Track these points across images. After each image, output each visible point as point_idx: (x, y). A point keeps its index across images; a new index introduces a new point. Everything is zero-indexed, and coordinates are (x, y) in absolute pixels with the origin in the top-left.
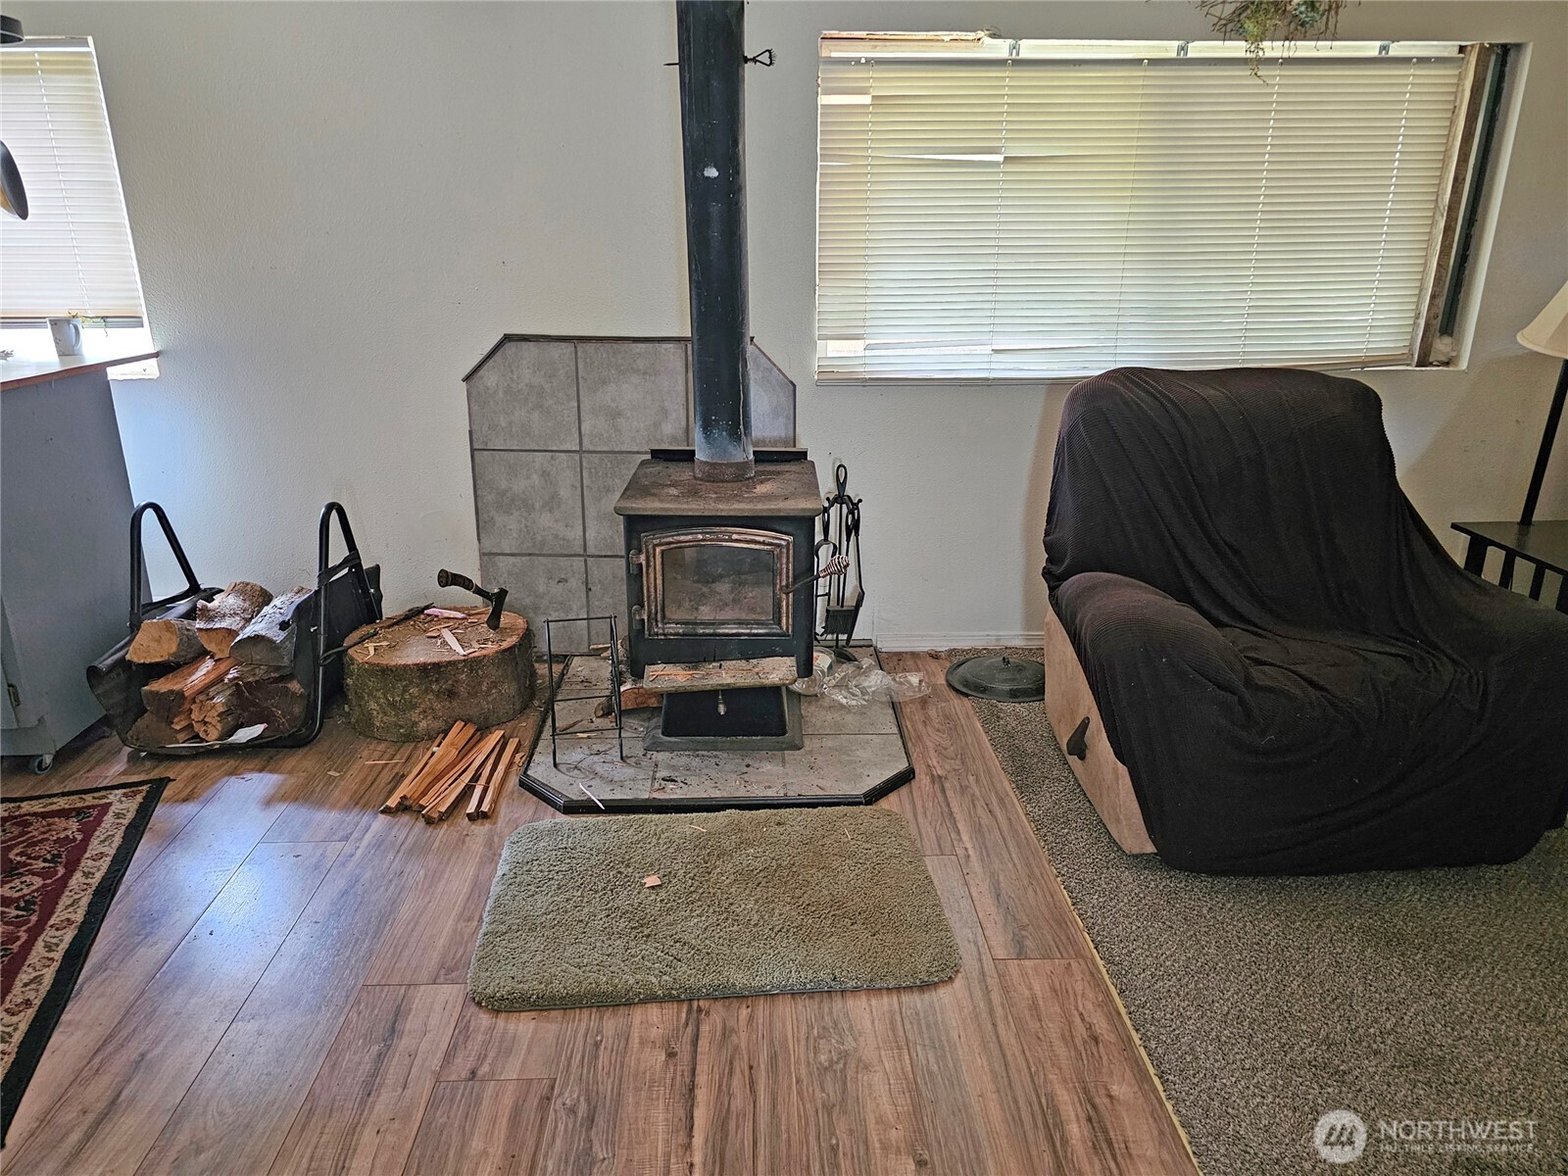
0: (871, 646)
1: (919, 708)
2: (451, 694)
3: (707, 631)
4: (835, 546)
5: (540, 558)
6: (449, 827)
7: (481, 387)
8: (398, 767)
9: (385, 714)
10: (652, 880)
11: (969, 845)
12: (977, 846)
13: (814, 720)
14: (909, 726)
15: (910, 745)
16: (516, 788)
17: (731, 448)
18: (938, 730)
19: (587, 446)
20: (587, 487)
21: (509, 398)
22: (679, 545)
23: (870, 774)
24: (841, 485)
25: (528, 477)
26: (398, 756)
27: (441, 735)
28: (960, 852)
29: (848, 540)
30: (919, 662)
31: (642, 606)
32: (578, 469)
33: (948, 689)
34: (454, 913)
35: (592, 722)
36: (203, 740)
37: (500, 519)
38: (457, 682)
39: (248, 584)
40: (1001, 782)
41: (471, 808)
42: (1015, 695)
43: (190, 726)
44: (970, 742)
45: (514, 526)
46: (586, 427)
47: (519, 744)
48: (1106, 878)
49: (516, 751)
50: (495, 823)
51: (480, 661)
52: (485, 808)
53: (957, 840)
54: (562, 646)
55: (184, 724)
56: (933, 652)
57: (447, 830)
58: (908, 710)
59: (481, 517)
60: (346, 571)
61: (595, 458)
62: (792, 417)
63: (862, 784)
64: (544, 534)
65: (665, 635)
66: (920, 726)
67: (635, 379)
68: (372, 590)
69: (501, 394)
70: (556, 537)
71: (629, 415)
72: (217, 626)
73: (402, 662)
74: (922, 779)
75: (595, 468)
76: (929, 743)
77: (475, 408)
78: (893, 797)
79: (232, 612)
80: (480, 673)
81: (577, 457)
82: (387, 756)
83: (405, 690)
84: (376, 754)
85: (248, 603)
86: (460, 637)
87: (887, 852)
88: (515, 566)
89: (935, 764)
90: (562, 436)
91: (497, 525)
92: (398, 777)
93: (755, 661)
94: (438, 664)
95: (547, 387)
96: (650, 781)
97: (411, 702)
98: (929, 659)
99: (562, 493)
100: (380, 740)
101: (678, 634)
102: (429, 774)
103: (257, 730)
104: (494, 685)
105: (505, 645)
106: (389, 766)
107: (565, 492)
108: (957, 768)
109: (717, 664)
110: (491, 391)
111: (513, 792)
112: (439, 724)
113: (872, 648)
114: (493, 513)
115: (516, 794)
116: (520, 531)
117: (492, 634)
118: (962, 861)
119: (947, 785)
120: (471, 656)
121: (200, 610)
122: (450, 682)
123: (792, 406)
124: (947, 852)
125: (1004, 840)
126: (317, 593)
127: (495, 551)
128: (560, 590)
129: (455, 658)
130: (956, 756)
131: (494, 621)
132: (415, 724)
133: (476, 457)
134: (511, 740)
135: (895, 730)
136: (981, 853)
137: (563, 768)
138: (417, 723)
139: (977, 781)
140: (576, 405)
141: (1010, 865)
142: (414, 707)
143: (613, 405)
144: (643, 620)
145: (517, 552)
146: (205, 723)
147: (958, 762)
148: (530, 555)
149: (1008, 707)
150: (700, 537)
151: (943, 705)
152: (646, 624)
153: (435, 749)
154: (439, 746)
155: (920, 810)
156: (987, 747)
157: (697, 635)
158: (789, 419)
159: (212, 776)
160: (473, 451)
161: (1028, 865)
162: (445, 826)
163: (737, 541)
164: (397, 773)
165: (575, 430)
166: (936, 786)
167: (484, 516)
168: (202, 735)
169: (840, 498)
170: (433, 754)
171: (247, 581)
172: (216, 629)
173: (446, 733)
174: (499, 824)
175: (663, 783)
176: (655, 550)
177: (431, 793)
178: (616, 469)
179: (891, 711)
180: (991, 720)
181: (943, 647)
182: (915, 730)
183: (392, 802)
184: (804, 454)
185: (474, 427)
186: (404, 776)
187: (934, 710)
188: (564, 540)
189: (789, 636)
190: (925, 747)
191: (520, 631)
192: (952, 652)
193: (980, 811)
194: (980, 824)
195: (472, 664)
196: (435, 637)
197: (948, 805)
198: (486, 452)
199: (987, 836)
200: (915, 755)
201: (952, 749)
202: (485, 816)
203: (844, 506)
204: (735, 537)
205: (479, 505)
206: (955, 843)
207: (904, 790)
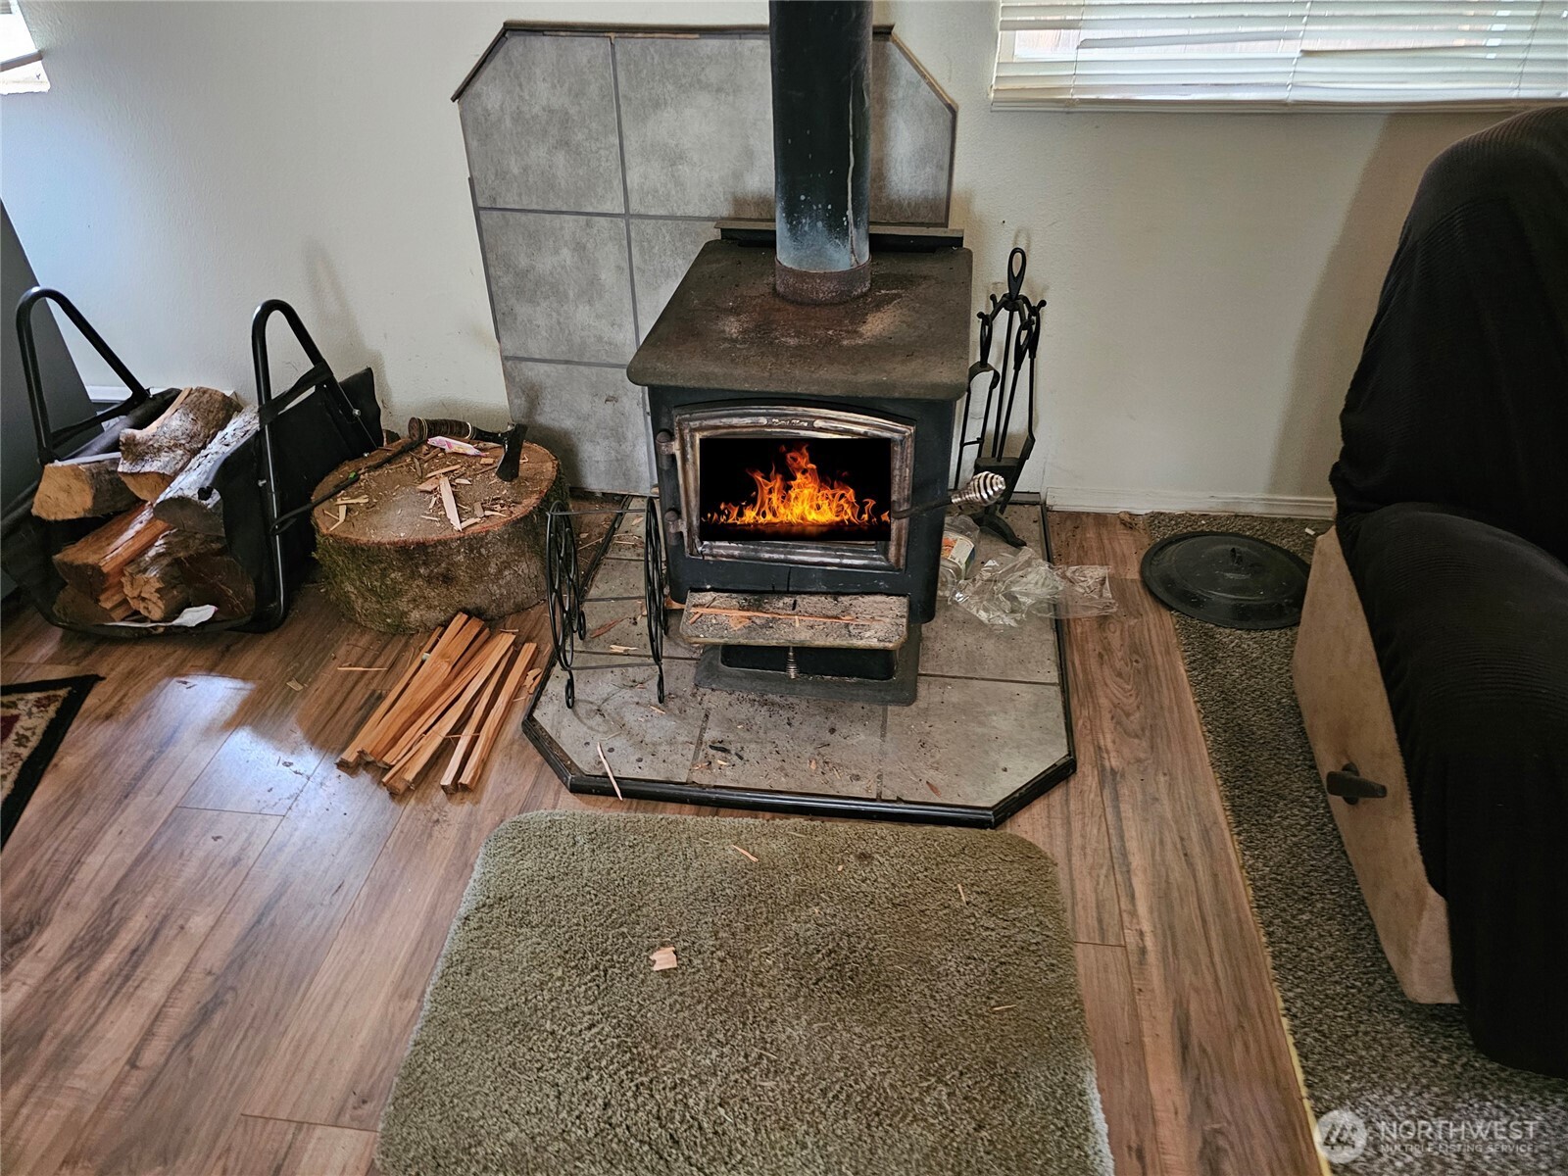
0: (1038, 504)
1: (1096, 626)
2: (447, 579)
3: (776, 556)
4: (996, 374)
5: (582, 368)
6: (417, 803)
7: (479, 110)
8: (376, 681)
9: (366, 600)
10: (664, 959)
11: (1146, 927)
12: (1159, 932)
13: (937, 646)
14: (1077, 663)
15: (1074, 702)
16: (517, 737)
17: (830, 249)
18: (1120, 675)
19: (635, 206)
20: (638, 268)
21: (519, 129)
22: (731, 430)
23: (1009, 766)
24: (1015, 280)
25: (556, 252)
26: (380, 661)
27: (439, 630)
28: (1131, 939)
29: (1017, 367)
30: (1104, 532)
31: (679, 513)
32: (625, 242)
33: (1142, 591)
34: (388, 982)
35: (635, 623)
36: (144, 619)
37: (523, 310)
38: (452, 565)
39: (205, 392)
40: (1207, 793)
41: (447, 779)
42: (1244, 616)
43: (125, 602)
44: (1166, 702)
45: (541, 321)
46: (634, 178)
47: (538, 651)
48: (1366, 1033)
49: (530, 666)
50: (478, 802)
51: (482, 539)
52: (465, 779)
53: (1130, 913)
54: (617, 483)
55: (117, 598)
56: (1127, 518)
57: (414, 808)
58: (1079, 631)
59: (497, 307)
60: (312, 390)
61: (648, 227)
62: (946, 166)
63: (994, 786)
64: (583, 334)
65: (713, 556)
66: (1093, 663)
67: (704, 99)
68: (357, 412)
69: (508, 123)
70: (600, 339)
71: (695, 159)
72: (147, 468)
73: (376, 538)
74: (1087, 775)
75: (649, 242)
76: (1103, 701)
77: (474, 144)
78: (1038, 808)
79: (172, 442)
80: (483, 551)
81: (622, 224)
82: (366, 660)
83: (384, 576)
84: (353, 658)
85: (200, 423)
86: (462, 492)
87: (1019, 937)
88: (549, 376)
89: (1110, 746)
90: (600, 191)
91: (519, 319)
92: (373, 700)
93: (845, 600)
94: (424, 543)
95: (573, 111)
96: (693, 747)
97: (394, 588)
98: (1119, 526)
99: (603, 277)
100: (365, 629)
101: (733, 556)
102: (403, 710)
103: (206, 612)
104: (506, 565)
105: (519, 511)
106: (367, 676)
107: (607, 276)
108: (1142, 756)
109: (788, 600)
110: (493, 118)
111: (512, 743)
112: (438, 615)
113: (1039, 507)
114: (513, 301)
115: (516, 747)
116: (551, 328)
117: (505, 490)
118: (1134, 959)
119: (1124, 791)
120: (470, 531)
121: (124, 444)
122: (443, 565)
123: (948, 146)
124: (1112, 941)
125: (1204, 921)
126: (259, 434)
127: (521, 354)
128: (610, 412)
129: (446, 534)
130: (1143, 730)
131: (509, 469)
132: (404, 614)
133: (482, 219)
134: (526, 645)
135: (1053, 676)
136: (1165, 947)
137: (581, 709)
138: (406, 613)
139: (1171, 786)
140: (617, 142)
141: (1209, 980)
142: (399, 594)
143: (672, 143)
144: (681, 533)
145: (549, 358)
146: (144, 599)
147: (1145, 744)
148: (567, 362)
149: (1228, 636)
150: (764, 421)
151: (1132, 622)
152: (686, 539)
153: (425, 655)
154: (430, 651)
155: (1077, 841)
156: (1191, 716)
157: (760, 559)
158: (942, 169)
159: (152, 674)
160: (477, 209)
161: (1239, 983)
162: (413, 802)
163: (821, 430)
164: (374, 691)
165: (617, 184)
166: (1107, 792)
167: (502, 306)
168: (144, 612)
169: (1012, 301)
170: (423, 662)
171: (206, 386)
172: (145, 473)
173: (445, 625)
174: (483, 804)
175: (712, 752)
176: (692, 437)
177: (402, 742)
178: (678, 244)
179: (1051, 637)
180: (1204, 660)
181: (1142, 508)
182: (1084, 671)
183: (350, 755)
184: (958, 241)
185: (475, 174)
186: (381, 698)
187: (1118, 633)
188: (610, 344)
189: (899, 570)
190: (1097, 707)
191: (545, 484)
192: (1155, 518)
193: (1170, 855)
194: (1167, 882)
195: (473, 543)
196: (431, 493)
197: (1122, 837)
198: (495, 212)
199: (1177, 908)
200: (1080, 722)
201: (1137, 715)
202: (465, 788)
203: (1016, 314)
204: (818, 423)
205: (493, 289)
206: (1125, 916)
207: (1057, 796)
